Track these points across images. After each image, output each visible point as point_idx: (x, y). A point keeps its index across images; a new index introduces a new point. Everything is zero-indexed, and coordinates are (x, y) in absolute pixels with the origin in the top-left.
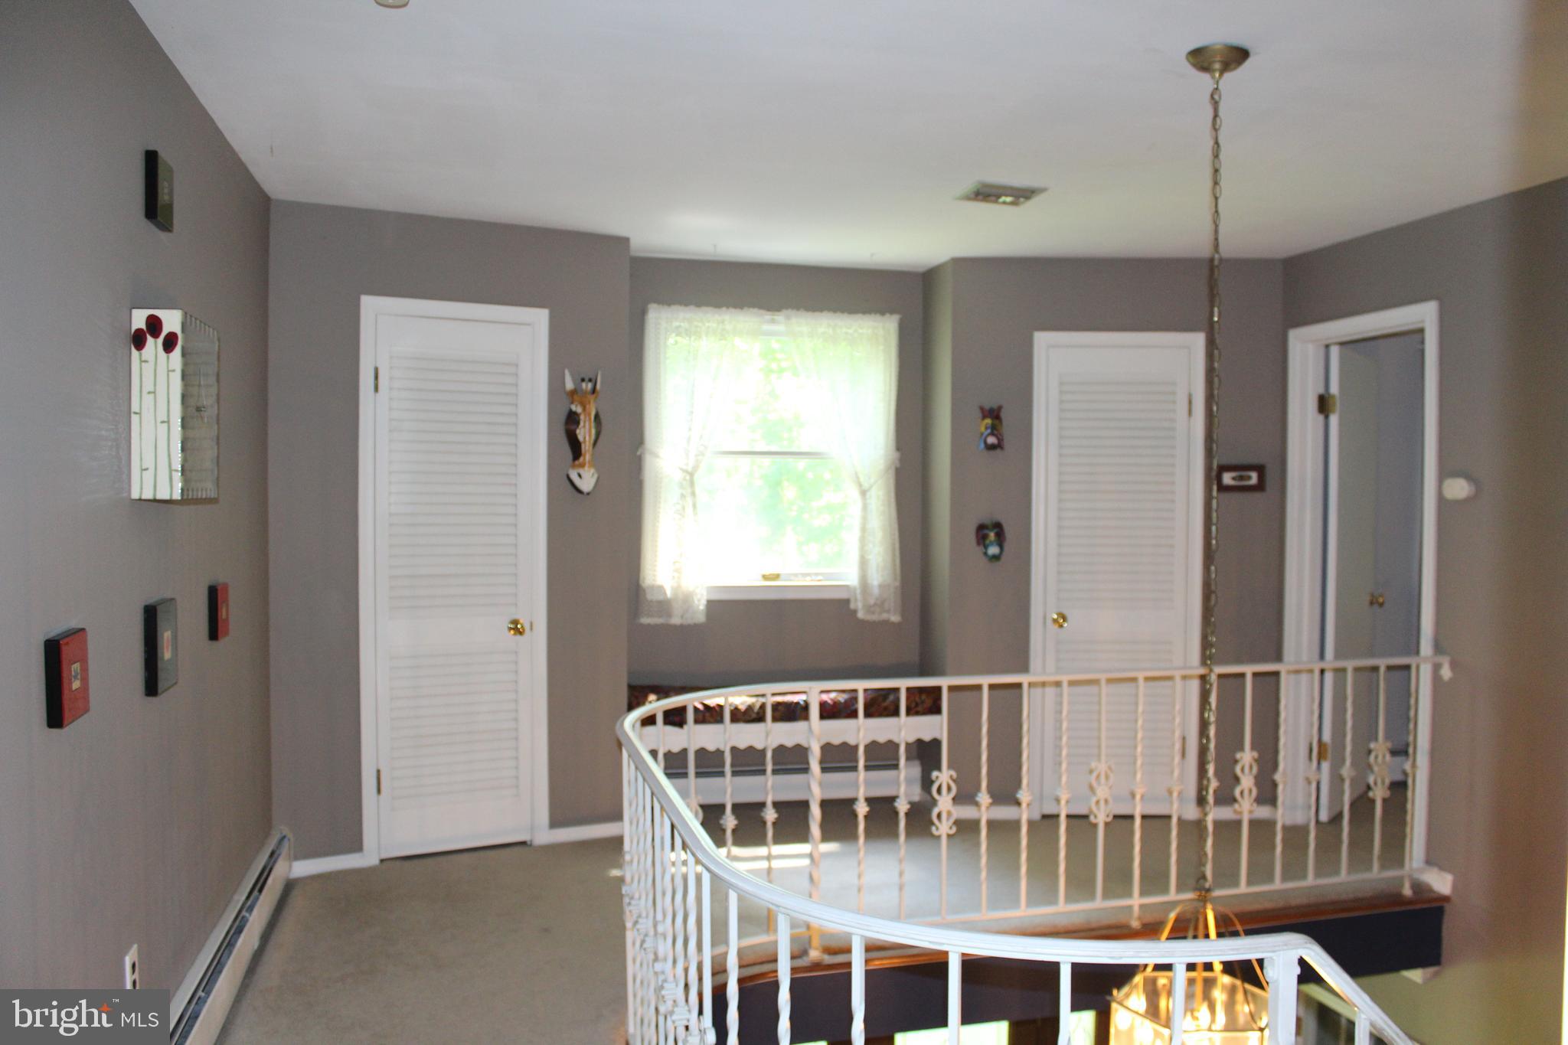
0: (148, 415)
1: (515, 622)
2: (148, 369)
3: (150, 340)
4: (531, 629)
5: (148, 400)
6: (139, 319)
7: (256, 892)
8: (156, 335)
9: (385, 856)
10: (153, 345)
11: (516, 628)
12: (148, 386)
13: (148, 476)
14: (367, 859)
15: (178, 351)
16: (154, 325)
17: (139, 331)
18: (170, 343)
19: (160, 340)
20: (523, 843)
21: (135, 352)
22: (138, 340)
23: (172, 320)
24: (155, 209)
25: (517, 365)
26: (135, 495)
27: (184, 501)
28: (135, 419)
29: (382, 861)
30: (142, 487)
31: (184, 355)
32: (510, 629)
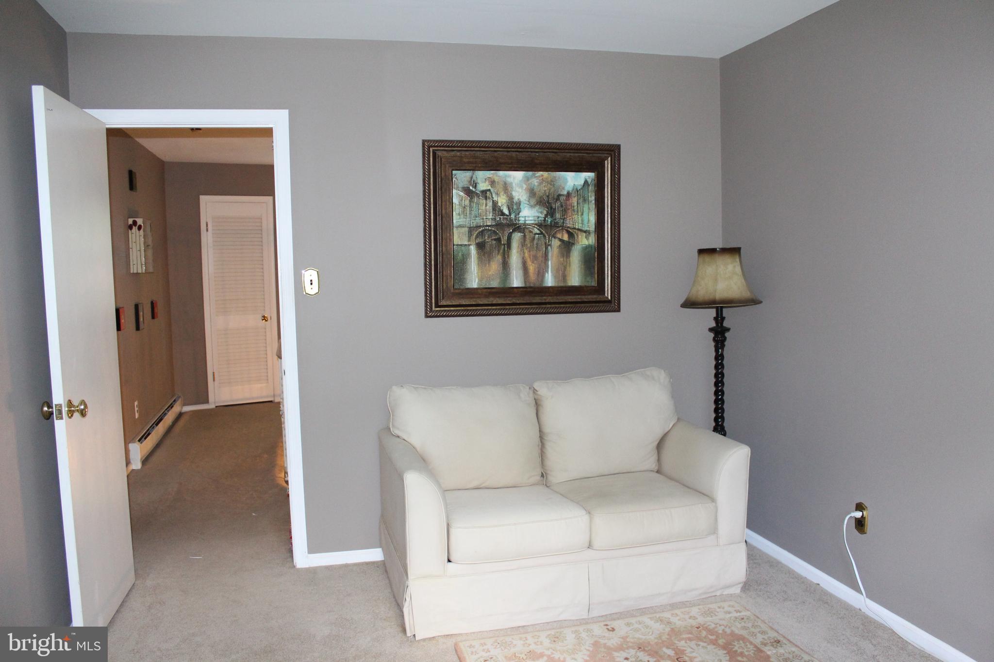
0: (134, 249)
1: (264, 317)
2: (134, 235)
3: (134, 227)
4: (271, 319)
5: (134, 244)
6: (130, 221)
7: (170, 408)
8: (135, 226)
9: (217, 405)
10: (135, 229)
11: (264, 318)
12: (134, 240)
13: (135, 266)
14: (211, 406)
15: (142, 230)
16: (135, 223)
17: (130, 225)
18: (140, 228)
19: (137, 227)
20: (271, 401)
21: (130, 231)
22: (130, 227)
23: (140, 221)
24: (132, 186)
25: (261, 219)
26: (132, 272)
27: (146, 273)
28: (131, 250)
29: (216, 407)
30: (133, 270)
31: (144, 231)
32: (263, 320)
